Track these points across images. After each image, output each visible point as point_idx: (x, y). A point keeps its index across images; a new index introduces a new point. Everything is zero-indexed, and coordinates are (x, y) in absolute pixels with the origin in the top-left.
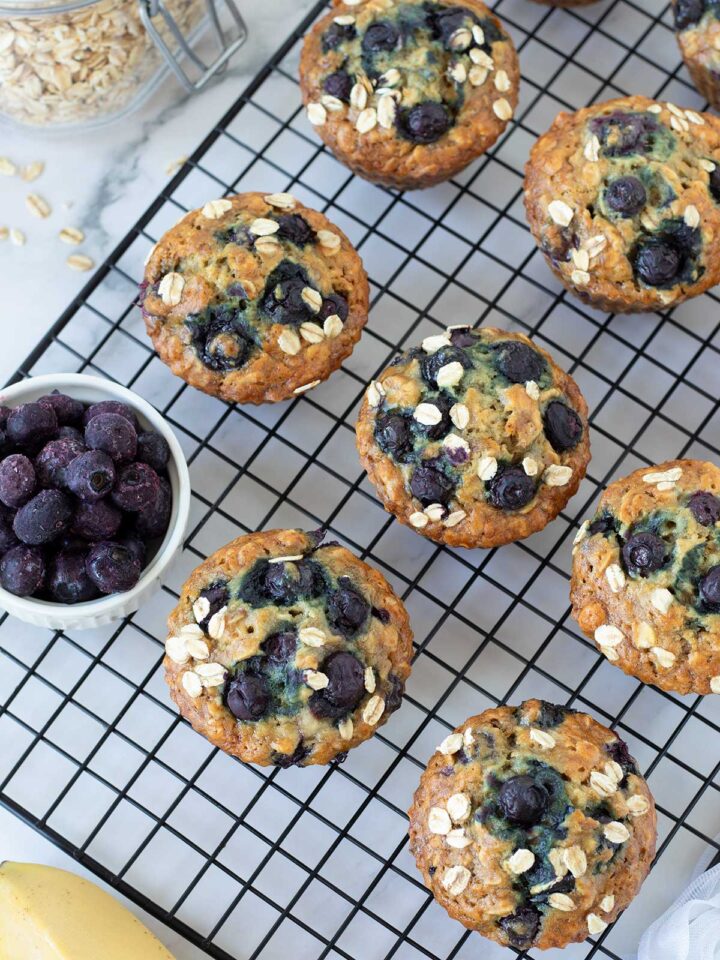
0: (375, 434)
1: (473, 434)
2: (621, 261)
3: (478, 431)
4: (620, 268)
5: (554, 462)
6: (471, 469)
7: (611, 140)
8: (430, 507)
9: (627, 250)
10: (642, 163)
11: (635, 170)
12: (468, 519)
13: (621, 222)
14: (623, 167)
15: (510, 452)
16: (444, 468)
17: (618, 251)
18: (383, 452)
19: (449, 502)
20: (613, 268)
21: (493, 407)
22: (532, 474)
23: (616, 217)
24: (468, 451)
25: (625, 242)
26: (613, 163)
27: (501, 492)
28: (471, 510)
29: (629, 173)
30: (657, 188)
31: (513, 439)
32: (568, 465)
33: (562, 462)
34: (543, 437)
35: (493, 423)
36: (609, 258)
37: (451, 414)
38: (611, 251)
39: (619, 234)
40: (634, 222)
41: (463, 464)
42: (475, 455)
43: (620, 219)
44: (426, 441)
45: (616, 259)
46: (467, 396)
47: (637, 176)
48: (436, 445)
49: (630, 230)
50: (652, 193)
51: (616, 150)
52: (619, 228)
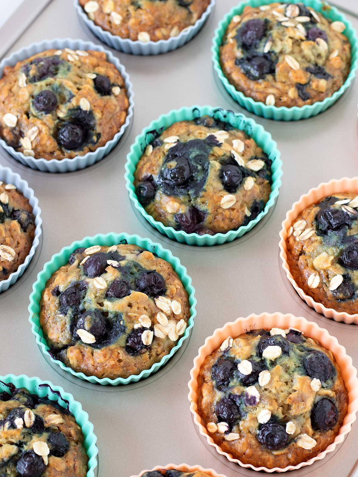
0: (213, 366)
1: (266, 392)
2: (49, 139)
3: (270, 392)
4: (50, 144)
5: (307, 433)
6: (255, 412)
7: (32, 73)
8: (222, 423)
9: (52, 132)
10: (52, 82)
11: (48, 86)
12: (239, 440)
13: (45, 117)
14: (41, 86)
15: (283, 413)
16: (240, 404)
17: (46, 134)
18: (212, 379)
19: (234, 425)
20: (45, 144)
21: (287, 383)
22: (289, 433)
23: (42, 115)
24: (258, 400)
25: (49, 128)
26: (36, 85)
27: (266, 434)
28: (244, 437)
29: (45, 88)
30: (63, 93)
31: (289, 407)
32: (316, 440)
33: (313, 436)
34: (308, 415)
35: (282, 392)
36: (42, 139)
37: (260, 375)
38: (42, 135)
39: (45, 124)
40: (53, 115)
41: (251, 407)
42: (261, 405)
43: (44, 115)
44: (238, 384)
45: (46, 138)
46: (275, 369)
47: (50, 89)
48: (242, 388)
49: (51, 120)
50: (61, 97)
51: (36, 78)
52: (45, 121)
